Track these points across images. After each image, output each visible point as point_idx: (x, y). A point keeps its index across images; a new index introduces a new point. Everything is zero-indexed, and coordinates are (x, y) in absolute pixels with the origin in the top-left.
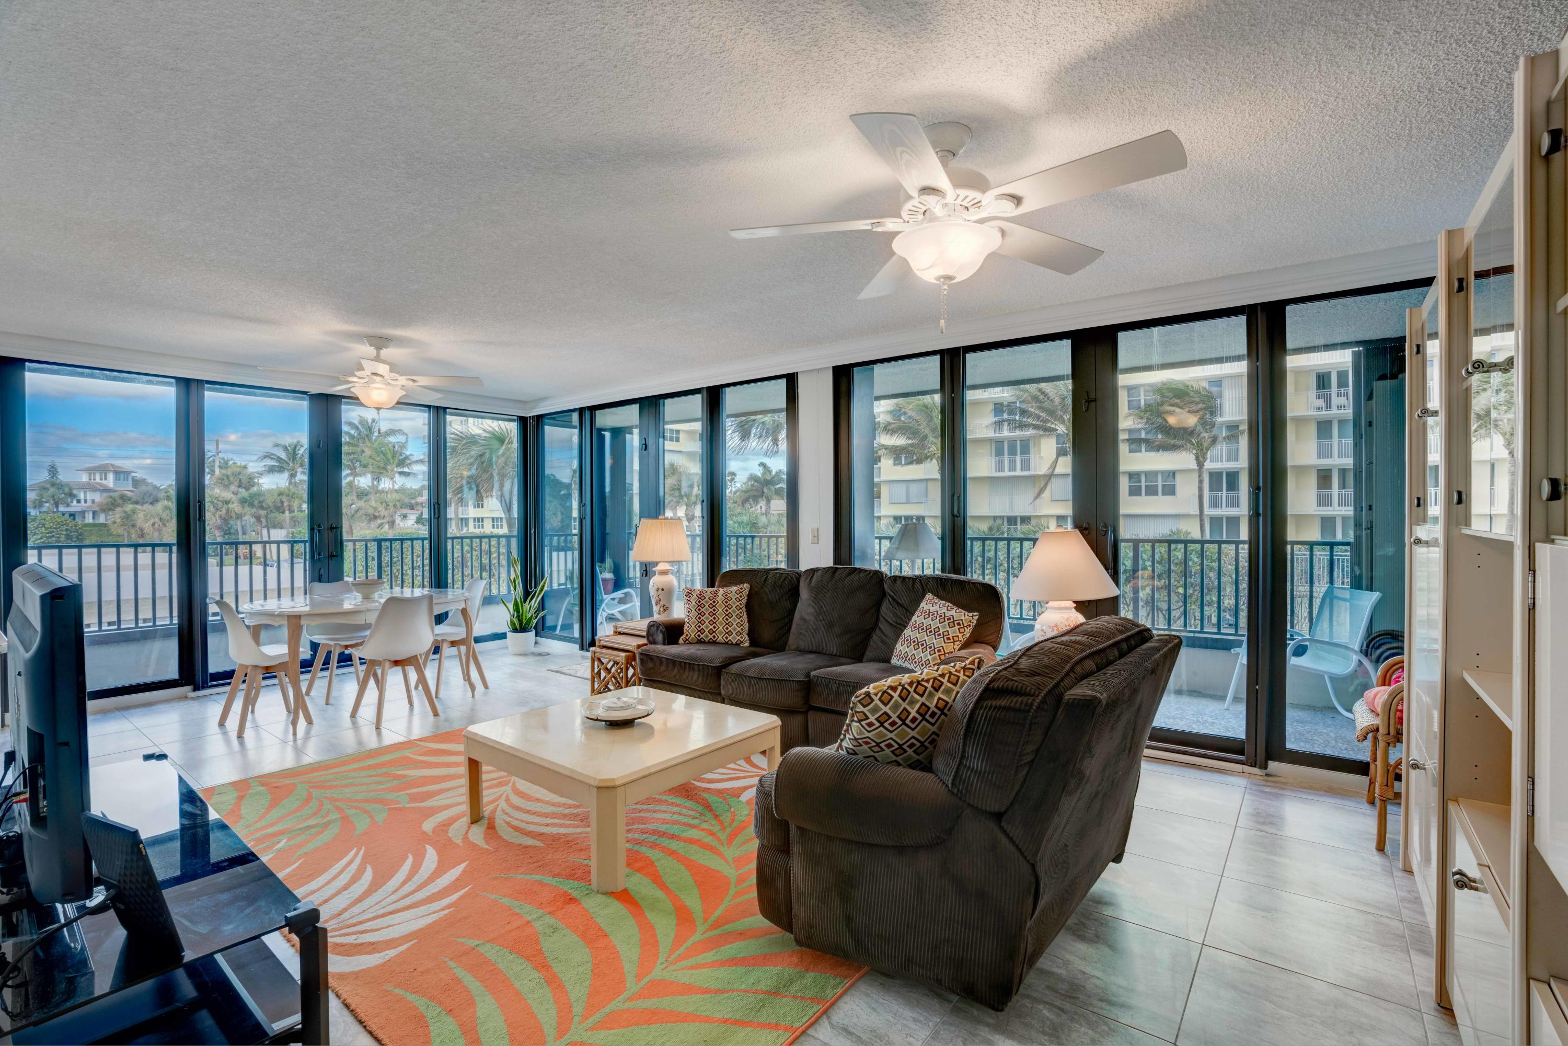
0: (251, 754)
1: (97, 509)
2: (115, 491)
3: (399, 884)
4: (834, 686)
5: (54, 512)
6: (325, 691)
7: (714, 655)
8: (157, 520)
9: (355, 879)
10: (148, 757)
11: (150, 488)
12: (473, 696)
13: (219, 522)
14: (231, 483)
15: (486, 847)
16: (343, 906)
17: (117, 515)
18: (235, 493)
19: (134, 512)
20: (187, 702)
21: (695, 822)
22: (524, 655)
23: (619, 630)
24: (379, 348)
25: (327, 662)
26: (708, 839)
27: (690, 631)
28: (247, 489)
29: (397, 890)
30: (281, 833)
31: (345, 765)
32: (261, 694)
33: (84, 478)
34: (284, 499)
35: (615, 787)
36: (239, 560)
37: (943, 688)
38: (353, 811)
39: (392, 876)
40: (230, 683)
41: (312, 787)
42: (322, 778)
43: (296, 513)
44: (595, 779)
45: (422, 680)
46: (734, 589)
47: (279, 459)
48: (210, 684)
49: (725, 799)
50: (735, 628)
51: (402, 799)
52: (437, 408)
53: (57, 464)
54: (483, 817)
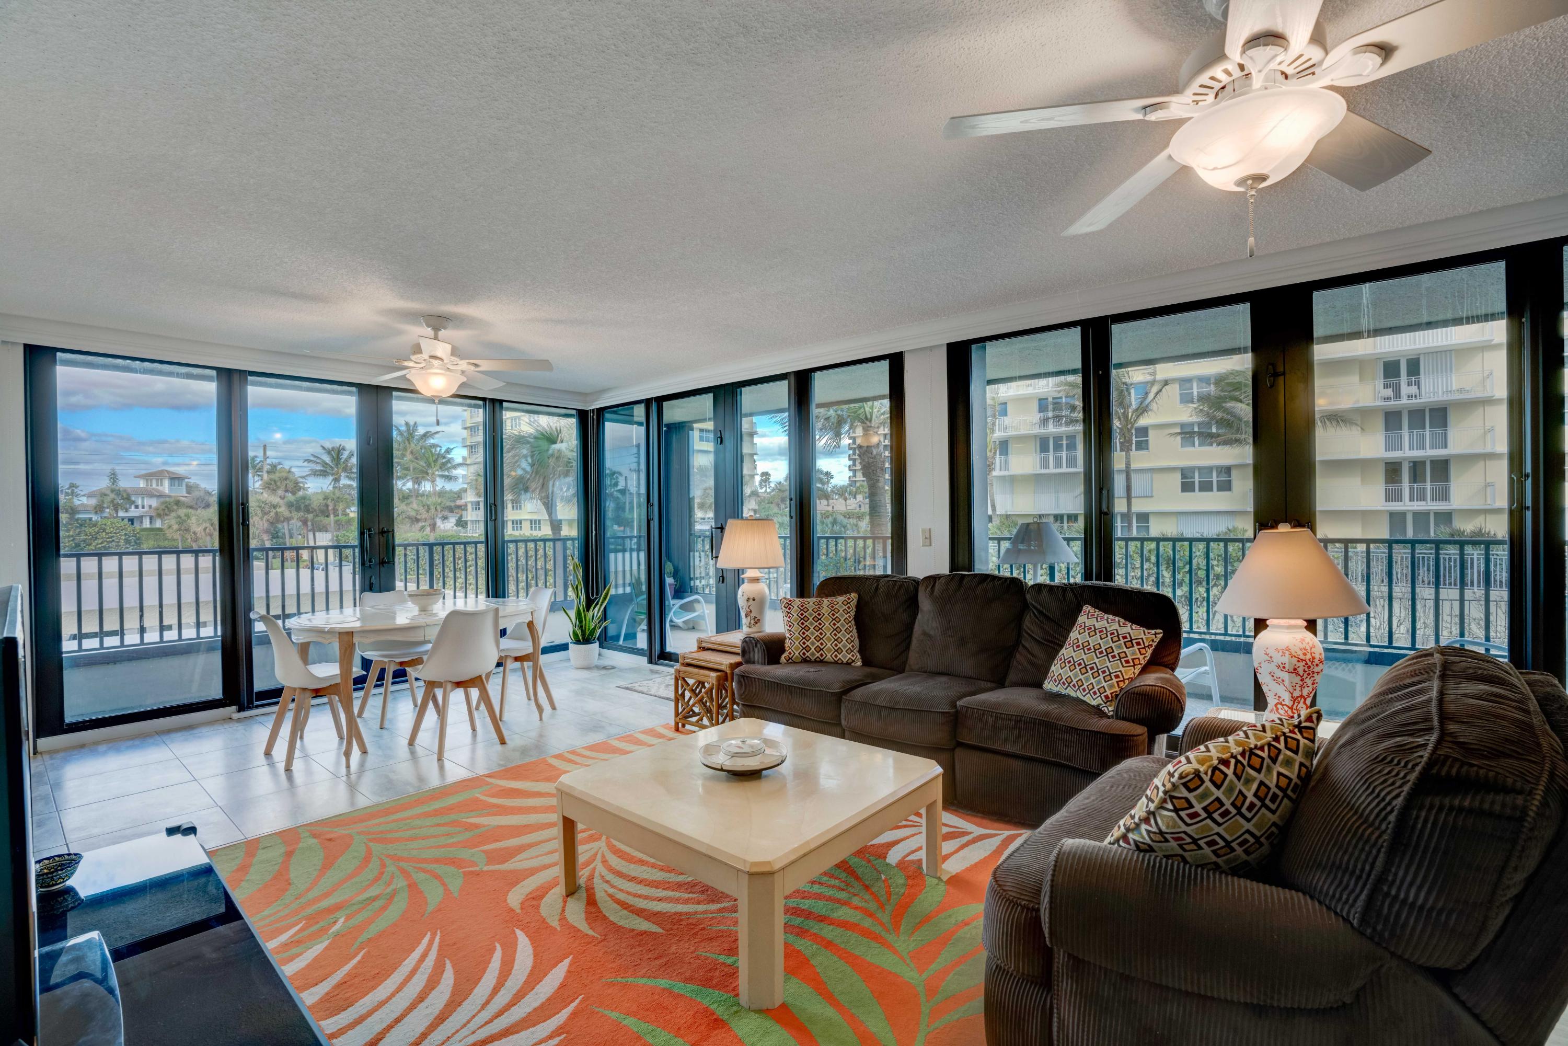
0: (301, 791)
1: (153, 514)
2: (169, 496)
3: (488, 991)
4: (990, 720)
5: (114, 518)
6: (380, 712)
7: (832, 679)
8: (208, 525)
9: (432, 983)
10: (171, 831)
11: (202, 494)
12: (541, 719)
13: (266, 525)
14: (278, 488)
15: (591, 932)
16: (421, 1029)
17: (171, 520)
18: (282, 498)
19: (188, 516)
20: (231, 725)
21: (842, 895)
22: (588, 668)
23: (704, 645)
24: (436, 329)
25: (381, 677)
26: (867, 923)
27: (793, 648)
28: (294, 493)
29: (487, 1002)
30: (338, 907)
31: (406, 809)
32: (311, 715)
33: (142, 484)
34: (329, 502)
35: (772, 873)
36: (286, 564)
37: (1281, 757)
38: (422, 876)
39: (479, 979)
40: (277, 703)
41: (370, 840)
42: (381, 828)
43: (340, 517)
44: (745, 861)
45: (485, 697)
46: (840, 599)
47: (325, 464)
48: (256, 703)
49: (869, 862)
50: (844, 644)
51: (477, 857)
52: (493, 401)
53: (117, 472)
54: (579, 887)
